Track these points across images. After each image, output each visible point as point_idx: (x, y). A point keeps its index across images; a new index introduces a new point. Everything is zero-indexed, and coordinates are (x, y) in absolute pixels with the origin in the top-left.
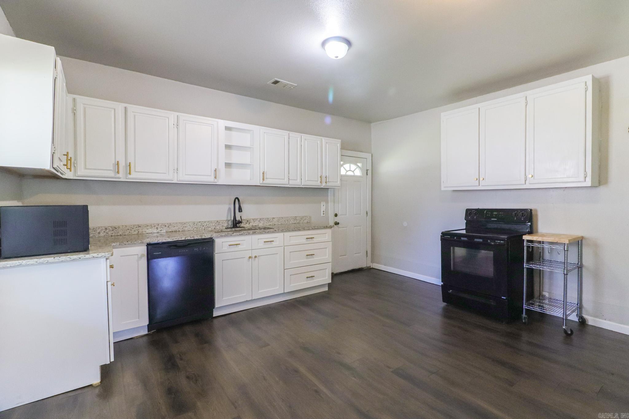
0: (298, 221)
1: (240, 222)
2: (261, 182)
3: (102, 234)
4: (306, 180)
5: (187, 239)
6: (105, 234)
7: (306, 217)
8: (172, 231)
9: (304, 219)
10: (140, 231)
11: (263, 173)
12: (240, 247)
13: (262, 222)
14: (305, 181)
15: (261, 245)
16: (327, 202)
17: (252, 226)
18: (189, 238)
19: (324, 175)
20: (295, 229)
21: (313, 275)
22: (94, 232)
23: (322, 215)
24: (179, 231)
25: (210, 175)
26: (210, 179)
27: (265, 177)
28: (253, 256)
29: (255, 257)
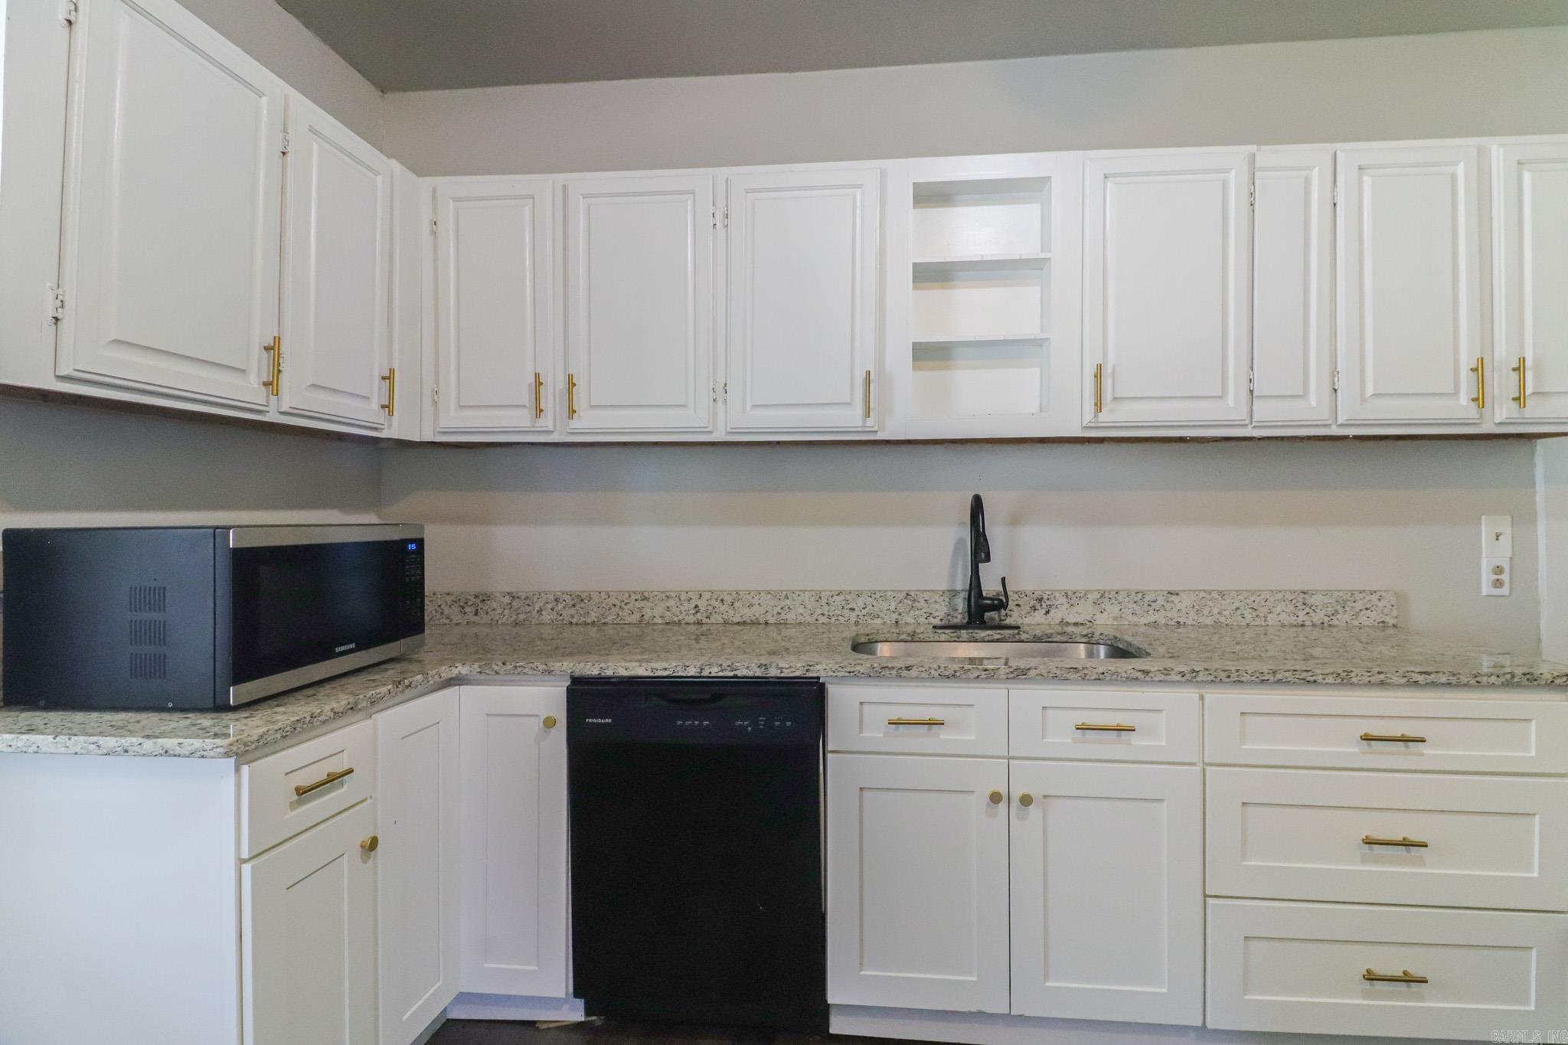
1: (1000, 604)
2: (1088, 417)
3: (546, 617)
4: (1370, 390)
5: (705, 673)
6: (554, 616)
7: (1374, 598)
8: (745, 623)
9: (1358, 606)
10: (648, 613)
11: (1098, 375)
12: (944, 736)
13: (1112, 609)
14: (1363, 400)
15: (1061, 738)
16: (1524, 518)
17: (1062, 623)
18: (715, 671)
19: (1503, 358)
20: (1279, 676)
21: (1416, 972)
22: (528, 609)
23: (1486, 588)
24: (766, 623)
25: (849, 404)
26: (843, 420)
27: (1108, 396)
28: (1016, 794)
29: (1026, 801)
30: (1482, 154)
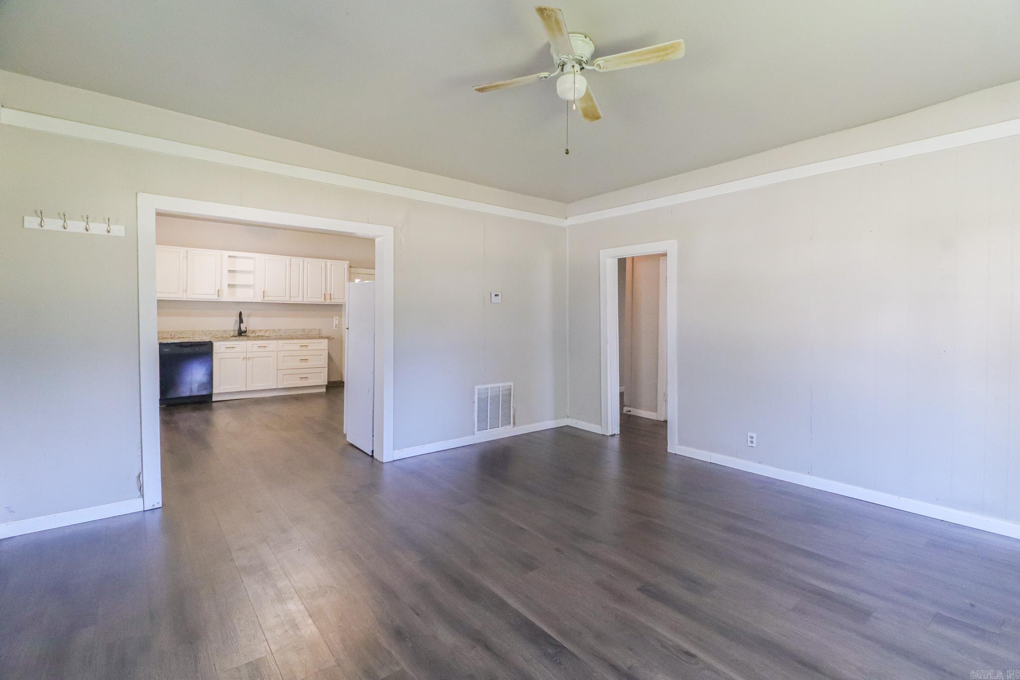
0: (306, 333)
1: (245, 332)
2: (263, 299)
7: (316, 330)
9: (313, 331)
11: (264, 292)
12: (235, 350)
14: (308, 298)
15: (256, 348)
16: (340, 316)
17: (256, 335)
19: (329, 292)
20: (289, 338)
23: (334, 328)
25: (214, 294)
26: (214, 298)
27: (265, 295)
28: (247, 357)
29: (249, 358)
30: (326, 262)
